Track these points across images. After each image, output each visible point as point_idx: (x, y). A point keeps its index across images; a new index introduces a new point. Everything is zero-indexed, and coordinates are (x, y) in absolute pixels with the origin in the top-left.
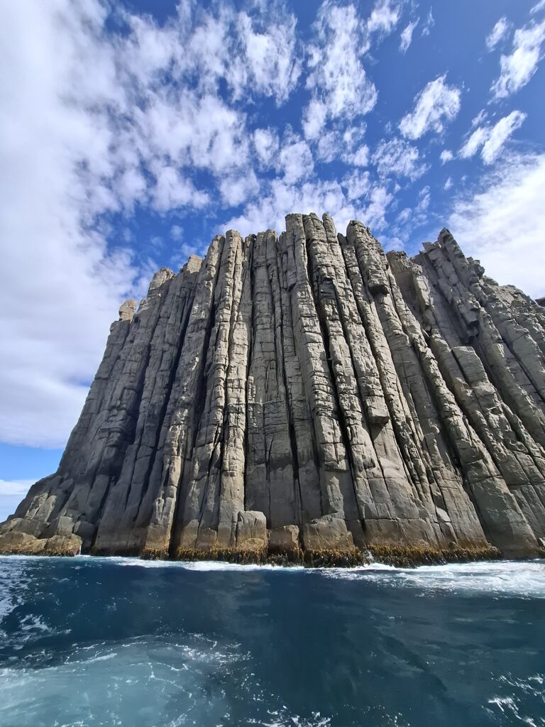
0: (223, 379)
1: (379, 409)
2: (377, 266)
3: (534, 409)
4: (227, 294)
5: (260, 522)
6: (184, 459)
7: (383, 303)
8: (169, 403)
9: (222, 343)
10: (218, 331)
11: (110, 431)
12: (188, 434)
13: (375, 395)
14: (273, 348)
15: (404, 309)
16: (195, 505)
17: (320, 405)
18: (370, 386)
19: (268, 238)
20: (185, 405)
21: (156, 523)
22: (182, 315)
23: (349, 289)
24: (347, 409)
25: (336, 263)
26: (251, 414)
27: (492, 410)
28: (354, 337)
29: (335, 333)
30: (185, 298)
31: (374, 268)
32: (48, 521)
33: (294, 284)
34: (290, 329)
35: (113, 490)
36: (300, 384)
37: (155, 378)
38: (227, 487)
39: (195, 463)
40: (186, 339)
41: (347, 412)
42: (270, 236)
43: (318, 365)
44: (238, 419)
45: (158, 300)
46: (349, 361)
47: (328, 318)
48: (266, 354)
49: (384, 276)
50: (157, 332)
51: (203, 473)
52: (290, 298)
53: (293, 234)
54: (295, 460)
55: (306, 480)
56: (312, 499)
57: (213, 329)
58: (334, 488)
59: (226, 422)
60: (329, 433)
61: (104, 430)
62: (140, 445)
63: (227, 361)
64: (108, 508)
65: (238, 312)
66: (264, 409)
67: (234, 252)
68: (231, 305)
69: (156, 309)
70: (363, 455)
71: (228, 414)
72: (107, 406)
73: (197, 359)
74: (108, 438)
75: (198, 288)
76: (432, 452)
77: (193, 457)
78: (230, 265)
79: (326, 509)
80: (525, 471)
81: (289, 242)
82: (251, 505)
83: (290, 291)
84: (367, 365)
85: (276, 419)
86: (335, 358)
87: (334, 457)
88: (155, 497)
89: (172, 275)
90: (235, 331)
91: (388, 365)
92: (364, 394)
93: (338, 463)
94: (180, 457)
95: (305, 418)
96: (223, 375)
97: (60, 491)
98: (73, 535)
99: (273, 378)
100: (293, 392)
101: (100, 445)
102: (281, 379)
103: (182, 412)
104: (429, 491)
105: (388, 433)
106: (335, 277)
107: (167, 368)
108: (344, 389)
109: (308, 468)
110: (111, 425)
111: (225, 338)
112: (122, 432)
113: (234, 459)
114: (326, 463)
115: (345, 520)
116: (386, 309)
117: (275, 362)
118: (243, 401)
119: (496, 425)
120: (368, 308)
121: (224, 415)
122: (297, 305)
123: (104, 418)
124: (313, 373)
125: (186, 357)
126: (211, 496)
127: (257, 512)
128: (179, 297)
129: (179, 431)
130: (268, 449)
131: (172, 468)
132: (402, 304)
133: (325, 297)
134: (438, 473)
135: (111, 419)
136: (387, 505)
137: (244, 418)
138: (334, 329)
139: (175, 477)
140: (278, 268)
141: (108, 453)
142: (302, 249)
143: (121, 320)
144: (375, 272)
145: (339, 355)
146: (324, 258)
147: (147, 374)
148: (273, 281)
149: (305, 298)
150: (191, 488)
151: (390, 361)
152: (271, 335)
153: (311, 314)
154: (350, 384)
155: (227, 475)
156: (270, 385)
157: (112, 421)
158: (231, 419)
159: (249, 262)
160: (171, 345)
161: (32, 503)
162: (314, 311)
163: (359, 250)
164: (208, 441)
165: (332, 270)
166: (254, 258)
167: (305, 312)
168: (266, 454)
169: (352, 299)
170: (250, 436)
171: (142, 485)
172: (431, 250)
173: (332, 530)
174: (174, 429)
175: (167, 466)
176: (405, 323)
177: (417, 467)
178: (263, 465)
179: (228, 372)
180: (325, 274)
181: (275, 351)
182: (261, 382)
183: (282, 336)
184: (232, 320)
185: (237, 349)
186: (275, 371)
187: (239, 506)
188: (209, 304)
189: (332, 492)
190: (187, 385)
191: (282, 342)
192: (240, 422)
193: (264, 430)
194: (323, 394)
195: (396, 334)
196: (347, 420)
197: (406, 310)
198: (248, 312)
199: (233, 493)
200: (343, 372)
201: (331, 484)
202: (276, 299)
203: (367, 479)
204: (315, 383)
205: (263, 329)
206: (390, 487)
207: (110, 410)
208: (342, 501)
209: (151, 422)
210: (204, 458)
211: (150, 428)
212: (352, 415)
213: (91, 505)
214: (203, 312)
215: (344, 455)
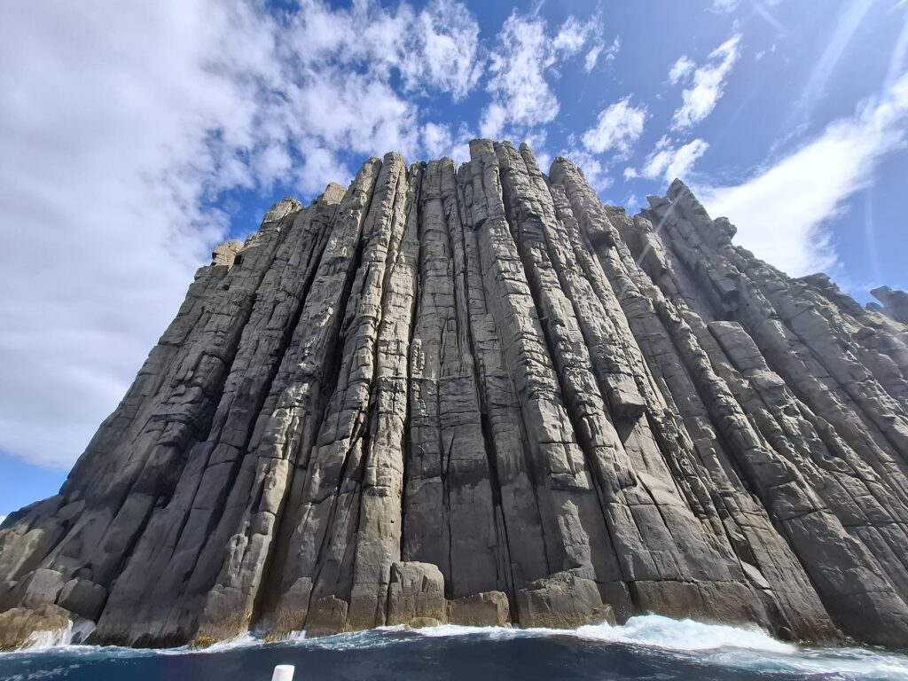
0: (372, 339)
1: (628, 394)
2: (597, 210)
3: (844, 410)
4: (383, 226)
5: (434, 585)
6: (295, 467)
7: (609, 257)
8: (277, 376)
9: (373, 289)
10: (367, 273)
11: (167, 420)
12: (305, 424)
13: (619, 372)
14: (452, 303)
15: (636, 269)
17: (535, 382)
18: (612, 358)
19: (445, 166)
20: (306, 377)
21: (227, 583)
22: (311, 256)
23: (563, 232)
24: (580, 390)
25: (542, 198)
26: (417, 395)
27: (785, 409)
28: (578, 292)
29: (549, 284)
30: (317, 235)
31: (594, 212)
32: (14, 579)
33: (484, 221)
34: (478, 277)
35: (157, 520)
36: (498, 354)
37: (258, 342)
38: (372, 516)
39: (313, 472)
40: (314, 283)
41: (580, 394)
42: (447, 164)
43: (528, 325)
44: (394, 400)
45: (275, 236)
46: (574, 322)
47: (536, 264)
48: (442, 310)
49: (603, 223)
50: (269, 277)
51: (329, 490)
52: (477, 239)
53: (481, 161)
54: (493, 472)
55: (515, 507)
56: (530, 542)
57: (359, 270)
58: (571, 521)
59: (374, 409)
60: (554, 426)
61: (156, 418)
62: (217, 442)
63: (380, 315)
64: (137, 557)
65: (399, 252)
66: (439, 389)
67: (395, 177)
68: (388, 241)
69: (271, 247)
70: (615, 465)
71: (378, 392)
72: (171, 380)
73: (331, 311)
74: (163, 431)
75: (339, 219)
76: (712, 467)
77: (311, 461)
78: (389, 192)
79: (558, 560)
80: (858, 503)
81: (475, 170)
82: (415, 550)
83: (476, 230)
84: (603, 327)
85: (460, 404)
86: (553, 316)
87: (567, 466)
88: (233, 530)
89: (299, 207)
90: (394, 274)
92: (603, 368)
93: (575, 477)
94: (286, 462)
95: (508, 404)
96: (371, 332)
97: (52, 524)
99: (453, 344)
100: (486, 364)
101: (145, 442)
102: (465, 345)
103: (298, 387)
104: (723, 531)
105: (643, 435)
106: (543, 215)
107: (279, 325)
108: (572, 360)
109: (517, 485)
110: (172, 410)
111: (378, 283)
112: (188, 421)
113: (386, 465)
114: (553, 475)
115: (597, 582)
116: (615, 265)
117: (454, 322)
118: (404, 373)
119: (796, 431)
120: (589, 259)
121: (370, 394)
122: (490, 245)
123: (163, 400)
124: (521, 335)
125: (312, 309)
126: (342, 530)
127: (427, 566)
128: (308, 232)
129: (290, 418)
130: (447, 452)
131: (271, 478)
132: (632, 262)
133: (531, 238)
134: (731, 501)
135: (173, 399)
136: (673, 555)
137: (405, 399)
138: (547, 279)
139: (275, 496)
140: (458, 202)
141: (157, 457)
142: (495, 178)
143: (213, 264)
144: (596, 216)
145: (558, 310)
146: (526, 190)
147: (244, 334)
148: (451, 217)
149: (501, 237)
150: (301, 517)
151: (629, 331)
152: (448, 284)
153: (512, 256)
154: (580, 353)
155: (373, 494)
156: (447, 354)
157: (174, 403)
158: (383, 400)
159: (416, 193)
162: (515, 254)
163: (571, 191)
164: (340, 437)
165: (539, 206)
166: (424, 188)
167: (502, 254)
168: (442, 460)
169: (568, 245)
170: (414, 430)
171: (211, 511)
172: (660, 205)
173: (575, 602)
174: (282, 414)
175: (261, 477)
176: (639, 286)
177: (695, 488)
178: (438, 480)
179: (380, 328)
180: (528, 209)
181: (455, 306)
182: (434, 349)
183: (467, 287)
184: (388, 261)
185: (394, 299)
186: (455, 334)
187: (391, 551)
188: (355, 238)
189: (568, 529)
190: (310, 348)
191: (467, 294)
192: (398, 405)
193: (439, 422)
194: (539, 366)
195: (633, 297)
196: (581, 406)
197: (639, 271)
198: (414, 253)
199: (382, 528)
200: (568, 337)
201: (565, 512)
202: (455, 239)
203: (628, 505)
204: (526, 348)
205: (438, 276)
206: (670, 521)
207: (174, 387)
208: (588, 546)
209: (241, 407)
210: (331, 464)
211: (239, 415)
212: (589, 399)
213: (108, 549)
214: (345, 248)
215: (583, 463)
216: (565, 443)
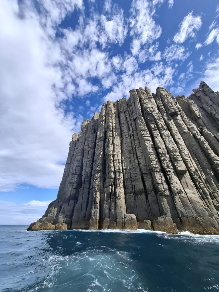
0: (112, 160)
1: (181, 167)
2: (172, 104)
4: (110, 126)
5: (134, 219)
6: (101, 193)
7: (177, 119)
8: (93, 171)
9: (110, 145)
10: (108, 141)
11: (73, 183)
12: (101, 183)
13: (178, 161)
15: (187, 120)
16: (107, 211)
17: (154, 167)
18: (176, 157)
20: (99, 171)
21: (93, 219)
22: (94, 136)
23: (160, 116)
24: (166, 168)
25: (153, 106)
26: (125, 173)
28: (165, 136)
29: (156, 136)
30: (94, 129)
31: (171, 105)
32: (55, 218)
33: (136, 118)
34: (137, 136)
35: (76, 206)
36: (144, 159)
37: (87, 162)
38: (119, 204)
39: (105, 194)
40: (96, 145)
41: (166, 169)
42: (124, 100)
43: (151, 150)
44: (120, 175)
45: (85, 132)
46: (164, 147)
47: (152, 130)
48: (128, 148)
49: (176, 107)
50: (86, 144)
51: (109, 198)
52: (135, 123)
53: (133, 98)
54: (145, 191)
55: (152, 200)
56: (155, 208)
57: (106, 140)
58: (165, 203)
59: (115, 177)
60: (159, 179)
61: (71, 183)
62: (84, 188)
63: (113, 152)
64: (75, 213)
65: (115, 132)
66: (130, 171)
67: (111, 109)
68: (112, 130)
69: (84, 135)
70: (176, 188)
71: (116, 174)
72: (71, 173)
73: (101, 153)
74: (73, 186)
75: (99, 125)
76: (211, 184)
77: (104, 192)
78: (110, 114)
79: (162, 213)
81: (132, 101)
82: (129, 211)
83: (135, 121)
84: (173, 147)
85: (136, 174)
86: (158, 146)
87: (163, 189)
88: (91, 208)
89: (89, 121)
90: (115, 140)
91: (183, 146)
92: (173, 160)
93: (165, 192)
94: (99, 192)
95: (148, 173)
96: (112, 158)
97: (58, 206)
98: (64, 223)
99: (132, 157)
100: (141, 162)
101: (70, 188)
102: (135, 157)
103: (98, 174)
104: (212, 203)
105: (187, 178)
106: (153, 112)
107: (90, 157)
108: (164, 159)
109: (152, 194)
110: (73, 181)
111: (111, 143)
112: (77, 183)
113: (120, 192)
114: (159, 192)
115: (172, 218)
116: (179, 122)
117: (132, 151)
118: (121, 168)
120: (170, 122)
121: (114, 174)
122: (139, 126)
123: (71, 178)
124: (149, 154)
125: (97, 152)
126: (113, 208)
127: (132, 214)
128: (92, 129)
129: (97, 182)
130: (134, 187)
131: (96, 196)
132: (186, 118)
133: (150, 121)
134: (216, 194)
135: (73, 178)
136: (192, 211)
137: (122, 175)
138: (156, 134)
139: (98, 200)
140: (129, 112)
141: (73, 191)
142: (138, 103)
143: (73, 141)
144: (171, 107)
145: (159, 144)
146: (147, 105)
147: (84, 160)
148: (128, 118)
149: (141, 123)
150: (104, 205)
151: (184, 144)
152: (129, 140)
153: (145, 129)
154: (166, 157)
155: (118, 199)
156: (131, 160)
158: (117, 176)
159: (117, 111)
160: (91, 148)
161: (50, 211)
162: (146, 128)
163: (163, 99)
164: (109, 185)
165: (152, 109)
166: (119, 110)
167: (142, 129)
168: (133, 189)
169: (162, 120)
170: (125, 182)
171: (86, 203)
172: (197, 92)
173: (166, 222)
174: (96, 181)
176: (189, 126)
177: (204, 192)
178: (132, 194)
179: (114, 157)
180: (149, 111)
181: (132, 146)
182: (128, 160)
183: (134, 139)
184: (113, 136)
185: (116, 147)
186: (133, 154)
187: (124, 212)
188: (104, 131)
189: (164, 205)
190: (99, 164)
191: (134, 142)
192: (121, 176)
193: (131, 179)
194: (155, 162)
195: (185, 132)
196: (166, 172)
197: (189, 121)
198: (119, 132)
199: (121, 206)
200: (162, 152)
201: (163, 201)
202: (129, 125)
203: (180, 199)
204: (150, 158)
205: (126, 138)
206: (192, 202)
207: (72, 175)
208: (169, 209)
209: (87, 179)
210: (108, 192)
211: (87, 181)
212: (169, 170)
213: (69, 212)
214: (102, 134)
215: (167, 188)
216: (162, 183)
